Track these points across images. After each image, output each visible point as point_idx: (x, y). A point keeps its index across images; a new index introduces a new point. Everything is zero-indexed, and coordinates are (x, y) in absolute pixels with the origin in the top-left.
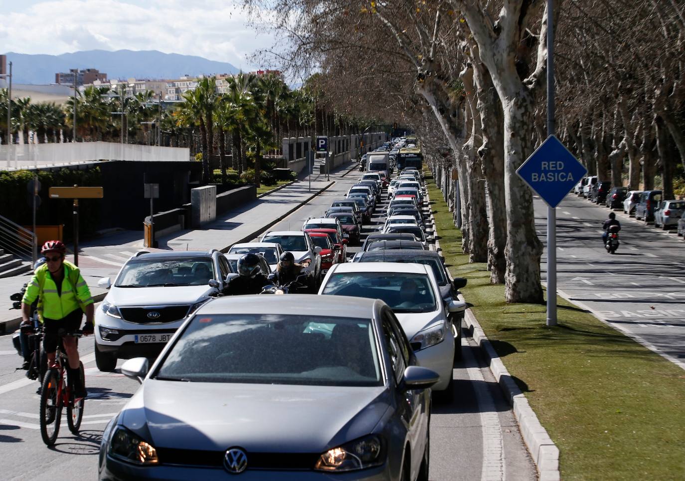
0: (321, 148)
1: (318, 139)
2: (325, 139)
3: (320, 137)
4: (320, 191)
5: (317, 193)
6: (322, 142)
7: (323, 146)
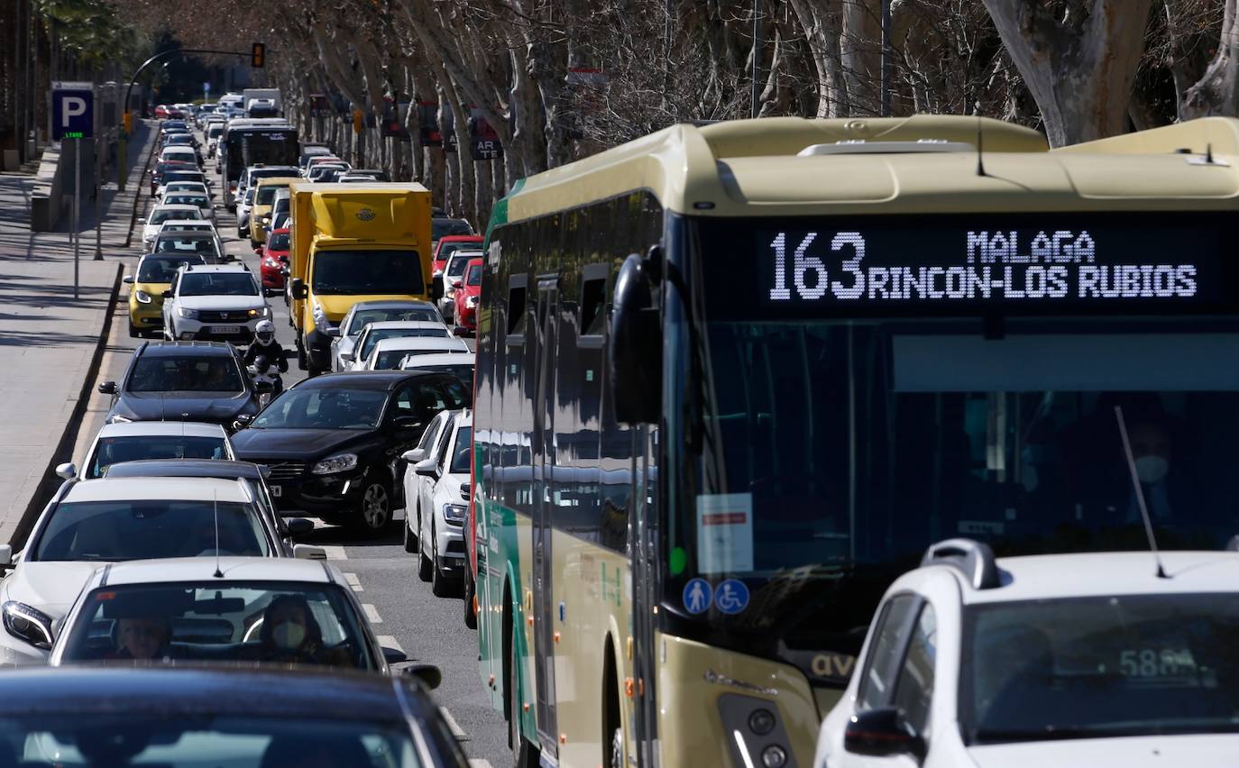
0: (70, 130)
1: (59, 95)
2: (86, 95)
3: (68, 85)
4: (108, 296)
5: (106, 304)
6: (74, 106)
7: (82, 123)
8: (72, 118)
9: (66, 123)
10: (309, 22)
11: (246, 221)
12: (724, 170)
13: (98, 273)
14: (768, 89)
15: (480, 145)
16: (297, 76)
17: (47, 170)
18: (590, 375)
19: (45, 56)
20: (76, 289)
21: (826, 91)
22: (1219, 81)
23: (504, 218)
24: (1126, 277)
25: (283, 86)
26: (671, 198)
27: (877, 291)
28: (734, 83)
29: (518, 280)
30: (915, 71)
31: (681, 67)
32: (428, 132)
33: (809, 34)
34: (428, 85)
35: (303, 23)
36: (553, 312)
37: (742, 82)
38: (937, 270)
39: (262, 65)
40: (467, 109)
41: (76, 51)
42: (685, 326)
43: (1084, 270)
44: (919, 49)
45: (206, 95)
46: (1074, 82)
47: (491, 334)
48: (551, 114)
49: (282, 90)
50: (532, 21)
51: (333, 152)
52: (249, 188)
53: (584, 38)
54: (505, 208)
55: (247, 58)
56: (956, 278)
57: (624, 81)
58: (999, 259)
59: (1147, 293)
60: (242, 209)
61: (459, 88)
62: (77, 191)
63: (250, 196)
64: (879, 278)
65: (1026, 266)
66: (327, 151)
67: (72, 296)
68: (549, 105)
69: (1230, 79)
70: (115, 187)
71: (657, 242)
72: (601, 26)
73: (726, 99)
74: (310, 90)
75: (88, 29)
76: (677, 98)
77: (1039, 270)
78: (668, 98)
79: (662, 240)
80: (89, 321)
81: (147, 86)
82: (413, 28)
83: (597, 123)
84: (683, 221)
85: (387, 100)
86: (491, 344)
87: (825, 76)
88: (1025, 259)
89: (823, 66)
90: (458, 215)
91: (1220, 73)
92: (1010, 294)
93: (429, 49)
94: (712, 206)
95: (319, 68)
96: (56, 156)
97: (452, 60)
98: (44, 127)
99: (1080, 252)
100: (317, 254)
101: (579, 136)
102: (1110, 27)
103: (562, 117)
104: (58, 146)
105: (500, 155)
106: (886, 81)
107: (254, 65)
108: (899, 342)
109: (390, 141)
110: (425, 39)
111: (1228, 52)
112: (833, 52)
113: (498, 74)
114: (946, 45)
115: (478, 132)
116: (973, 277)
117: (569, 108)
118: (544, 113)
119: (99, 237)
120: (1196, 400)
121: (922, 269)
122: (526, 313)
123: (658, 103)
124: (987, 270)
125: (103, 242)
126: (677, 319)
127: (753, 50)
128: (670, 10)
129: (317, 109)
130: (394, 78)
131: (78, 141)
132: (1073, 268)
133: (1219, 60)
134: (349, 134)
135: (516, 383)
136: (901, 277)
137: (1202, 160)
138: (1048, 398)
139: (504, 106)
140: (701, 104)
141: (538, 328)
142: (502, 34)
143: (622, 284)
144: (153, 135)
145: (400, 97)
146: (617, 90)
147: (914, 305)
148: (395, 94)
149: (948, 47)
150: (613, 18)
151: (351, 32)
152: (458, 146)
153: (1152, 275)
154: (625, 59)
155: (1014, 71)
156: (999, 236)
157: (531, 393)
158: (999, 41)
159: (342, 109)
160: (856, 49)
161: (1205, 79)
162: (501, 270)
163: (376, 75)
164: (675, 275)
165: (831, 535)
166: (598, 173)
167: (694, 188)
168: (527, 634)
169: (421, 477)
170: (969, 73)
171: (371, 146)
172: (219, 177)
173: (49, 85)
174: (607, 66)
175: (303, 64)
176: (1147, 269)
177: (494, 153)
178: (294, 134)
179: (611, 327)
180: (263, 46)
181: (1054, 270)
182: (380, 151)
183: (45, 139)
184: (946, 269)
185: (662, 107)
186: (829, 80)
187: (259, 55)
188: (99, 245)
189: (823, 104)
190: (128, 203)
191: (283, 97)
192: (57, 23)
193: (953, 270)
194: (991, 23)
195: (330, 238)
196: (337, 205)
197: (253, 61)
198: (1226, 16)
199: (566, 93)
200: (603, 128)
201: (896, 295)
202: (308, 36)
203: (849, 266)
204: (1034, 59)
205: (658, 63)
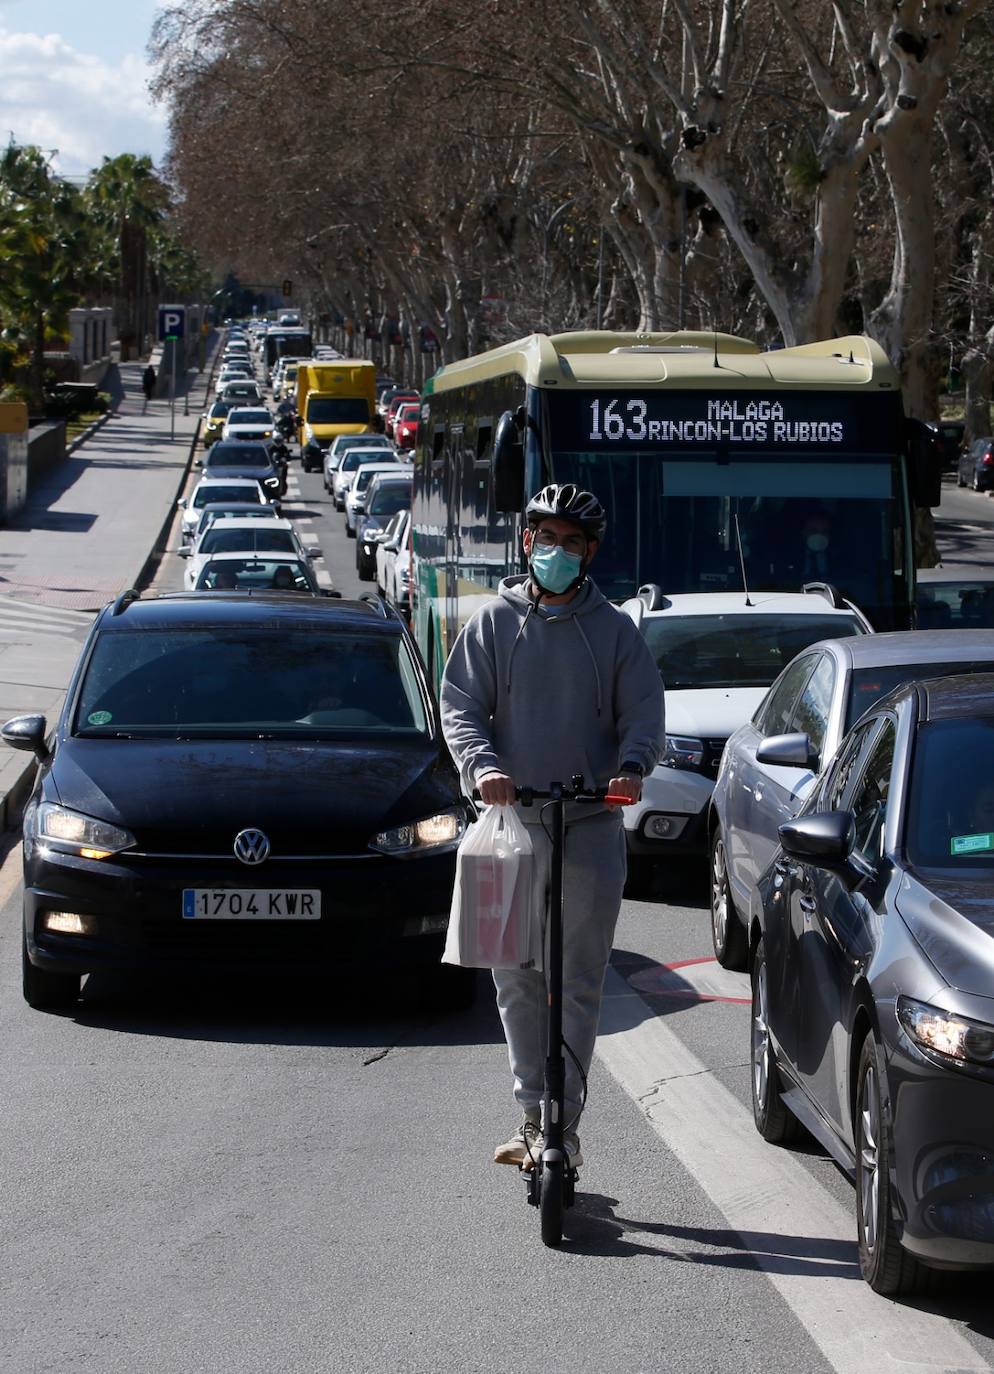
0: (169, 334)
1: (164, 313)
2: (180, 313)
3: (168, 307)
4: (192, 439)
5: (191, 444)
6: (172, 320)
7: (175, 330)
8: (171, 327)
9: (167, 330)
10: (319, 267)
11: (278, 392)
12: (563, 362)
13: (185, 424)
14: (608, 310)
15: (427, 344)
16: (312, 300)
17: (155, 360)
18: (481, 484)
19: (155, 289)
20: (172, 434)
21: (645, 310)
22: (891, 307)
23: (431, 390)
24: (802, 429)
25: (303, 308)
26: (531, 377)
27: (654, 435)
28: (587, 306)
29: (439, 428)
30: (701, 299)
31: (553, 296)
32: (393, 336)
33: (634, 275)
34: (393, 306)
35: (315, 267)
36: (460, 450)
37: (592, 305)
38: (690, 423)
39: (289, 294)
40: (418, 322)
41: (173, 286)
42: (538, 455)
43: (777, 425)
44: (703, 286)
45: (255, 313)
46: (801, 306)
47: (423, 464)
48: (471, 324)
49: (302, 310)
50: (460, 266)
51: (333, 348)
52: (280, 371)
53: (493, 277)
54: (432, 384)
55: (281, 290)
56: (701, 428)
57: (517, 304)
58: (726, 417)
59: (814, 439)
60: (276, 383)
61: (413, 308)
62: (174, 372)
63: (282, 375)
64: (655, 427)
65: (742, 422)
66: (329, 348)
67: (170, 438)
68: (470, 317)
69: (898, 306)
70: (196, 370)
71: (522, 403)
72: (503, 269)
73: (582, 316)
74: (319, 309)
75: (182, 272)
76: (551, 315)
77: (751, 424)
78: (545, 315)
79: (526, 402)
80: (180, 454)
81: (218, 308)
82: (384, 272)
83: (500, 330)
84: (538, 391)
85: (368, 316)
86: (422, 471)
87: (644, 302)
88: (742, 418)
89: (643, 295)
90: (412, 388)
91: (892, 302)
92: (733, 438)
93: (394, 283)
94: (555, 382)
95: (326, 296)
96: (161, 351)
97: (409, 290)
98: (154, 333)
99: (774, 414)
100: (310, 401)
101: (488, 338)
102: (824, 271)
103: (478, 326)
104: (162, 344)
105: (439, 349)
106: (683, 305)
107: (284, 294)
108: (666, 466)
109: (369, 341)
110: (392, 278)
111: (896, 290)
112: (650, 287)
113: (439, 300)
114: (721, 282)
115: (425, 335)
116: (711, 428)
117: (483, 320)
118: (466, 324)
119: (187, 402)
120: (842, 503)
121: (681, 422)
122: (444, 451)
123: (539, 318)
124: (719, 424)
125: (190, 404)
126: (533, 450)
127: (599, 286)
128: (547, 259)
129: (324, 322)
130: (372, 302)
131: (174, 342)
132: (770, 423)
133: (891, 294)
134: (344, 337)
135: (437, 493)
136: (668, 427)
137: (847, 361)
138: (758, 501)
139: (442, 319)
140: (566, 319)
141: (451, 460)
142: (440, 275)
143: (501, 428)
144: (221, 338)
145: (376, 315)
146: (512, 309)
147: (676, 444)
148: (373, 312)
149: (721, 284)
150: (511, 264)
151: (345, 273)
152: (412, 345)
153: (817, 428)
154: (518, 289)
155: (762, 299)
156: (727, 403)
157: (446, 499)
158: (754, 282)
159: (339, 322)
160: (664, 284)
161: (883, 305)
162: (430, 423)
163: (361, 299)
164: (532, 424)
165: (625, 581)
166: (488, 362)
167: (545, 372)
168: (442, 643)
169: (388, 552)
170: (735, 301)
171: (357, 346)
172: (262, 364)
173: (157, 308)
174: (507, 294)
175: (316, 294)
176: (814, 425)
177: (435, 348)
178: (309, 337)
179: (494, 456)
180: (289, 282)
181: (759, 424)
182: (363, 348)
183: (154, 340)
184: (695, 423)
185: (541, 321)
186: (647, 304)
187: (288, 287)
188: (187, 407)
189: (643, 318)
190: (205, 381)
191: (302, 314)
192: (163, 268)
193: (699, 423)
194: (749, 270)
195: (317, 392)
196: (321, 373)
197: (284, 291)
198: (895, 267)
199: (481, 311)
200: (505, 333)
201: (665, 438)
202: (318, 276)
203: (638, 420)
204: (775, 292)
205: (539, 292)
